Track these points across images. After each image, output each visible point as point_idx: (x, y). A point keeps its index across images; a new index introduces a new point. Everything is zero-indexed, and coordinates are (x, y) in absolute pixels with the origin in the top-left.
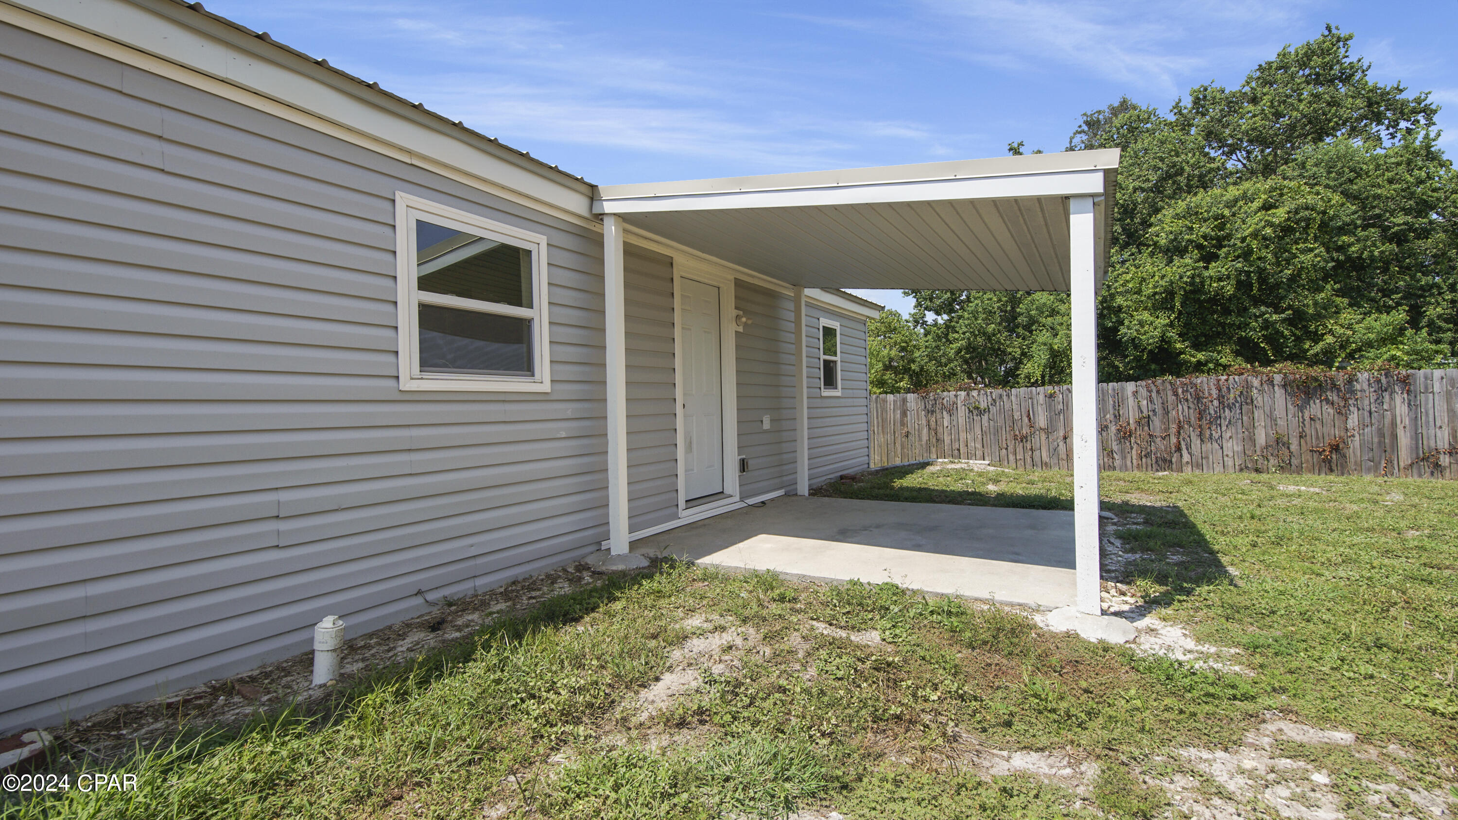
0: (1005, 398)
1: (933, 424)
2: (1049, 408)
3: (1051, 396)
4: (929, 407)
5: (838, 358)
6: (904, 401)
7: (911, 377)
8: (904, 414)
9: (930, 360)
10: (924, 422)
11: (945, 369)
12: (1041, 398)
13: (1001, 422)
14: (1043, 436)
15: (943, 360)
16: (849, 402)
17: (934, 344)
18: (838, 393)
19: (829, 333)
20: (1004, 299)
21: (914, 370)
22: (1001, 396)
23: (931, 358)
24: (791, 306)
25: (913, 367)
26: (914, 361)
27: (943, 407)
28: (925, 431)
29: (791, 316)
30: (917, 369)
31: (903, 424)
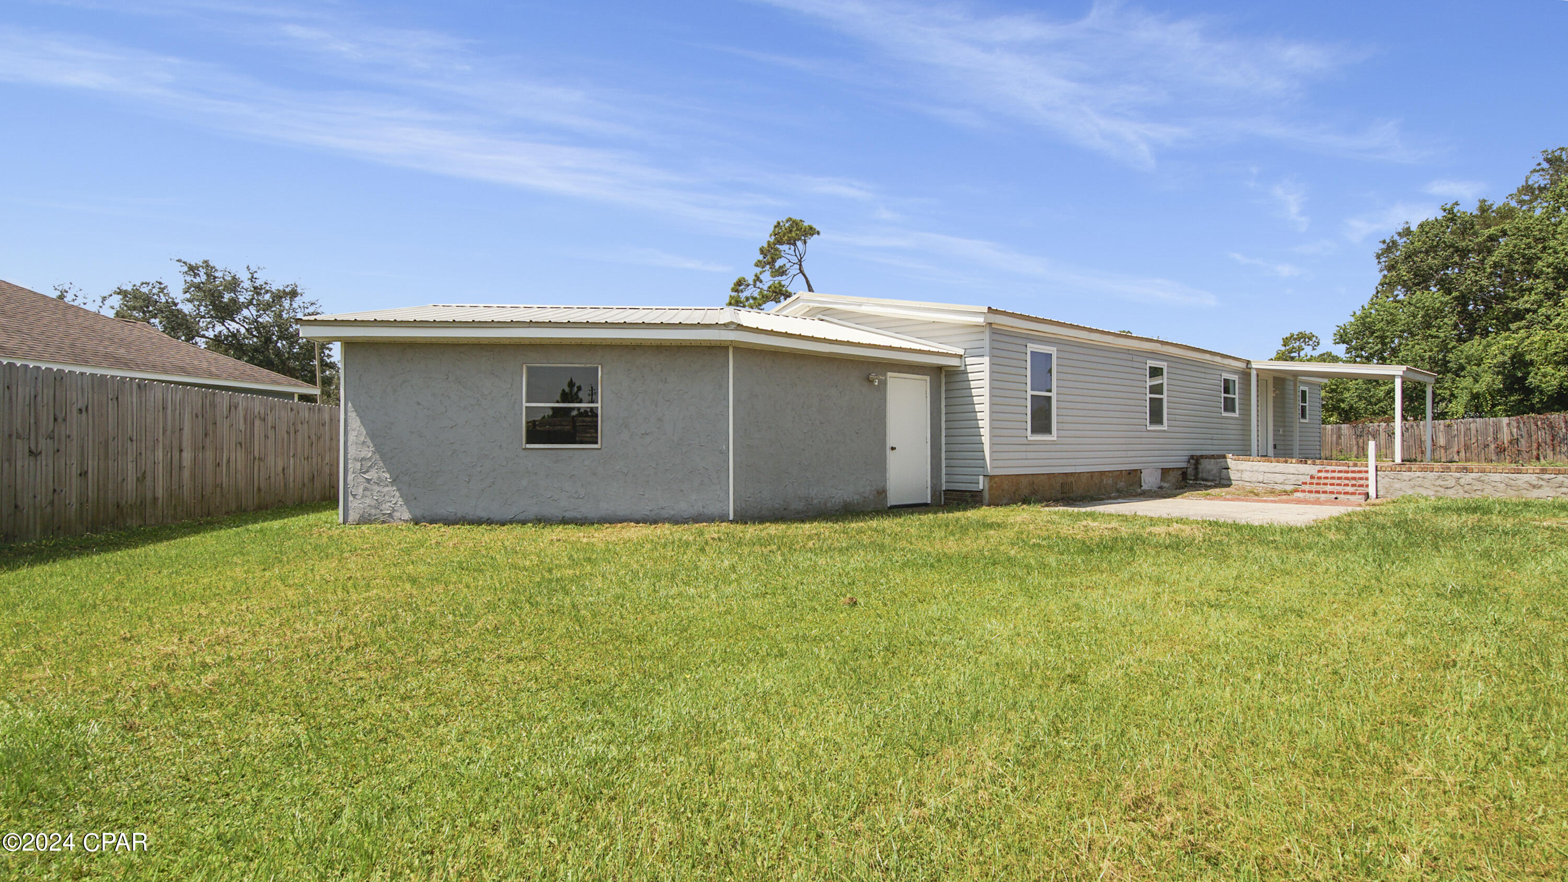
0: (1415, 427)
1: (1361, 444)
2: (1447, 433)
3: (1449, 426)
4: (1358, 433)
5: (1307, 405)
6: (1339, 429)
7: (1340, 414)
8: (1339, 437)
9: (1360, 400)
10: (1354, 442)
11: (1376, 408)
12: (1442, 427)
13: (1412, 443)
14: (1443, 451)
15: (1373, 400)
16: (1311, 426)
17: (1364, 386)
18: (1306, 421)
19: (1304, 392)
20: (1435, 349)
21: (1343, 409)
22: (1412, 426)
23: (1360, 398)
24: (1292, 383)
25: (1342, 405)
26: (1343, 401)
27: (1369, 433)
28: (1355, 448)
29: (1292, 388)
30: (1347, 408)
31: (1338, 444)
